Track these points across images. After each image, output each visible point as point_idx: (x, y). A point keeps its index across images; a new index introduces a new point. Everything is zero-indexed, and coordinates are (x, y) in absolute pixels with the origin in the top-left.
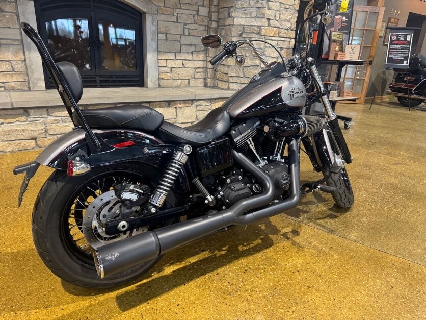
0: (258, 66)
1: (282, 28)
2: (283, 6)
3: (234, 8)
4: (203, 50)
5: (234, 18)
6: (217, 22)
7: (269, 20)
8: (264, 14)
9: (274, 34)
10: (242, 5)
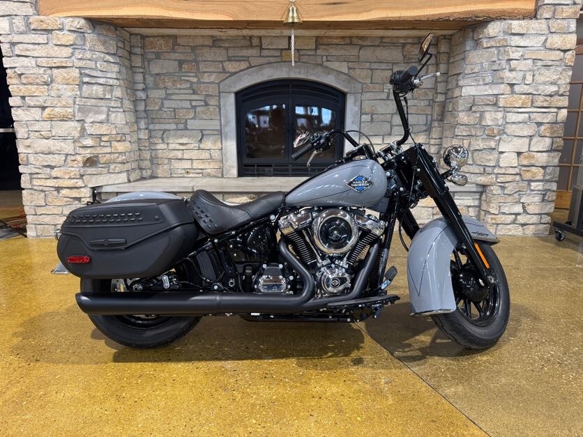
0: (494, 149)
1: (539, 95)
2: (539, 63)
3: (462, 75)
4: (425, 131)
5: (462, 87)
6: (446, 94)
7: (512, 85)
8: (502, 78)
9: (523, 103)
10: (472, 69)
